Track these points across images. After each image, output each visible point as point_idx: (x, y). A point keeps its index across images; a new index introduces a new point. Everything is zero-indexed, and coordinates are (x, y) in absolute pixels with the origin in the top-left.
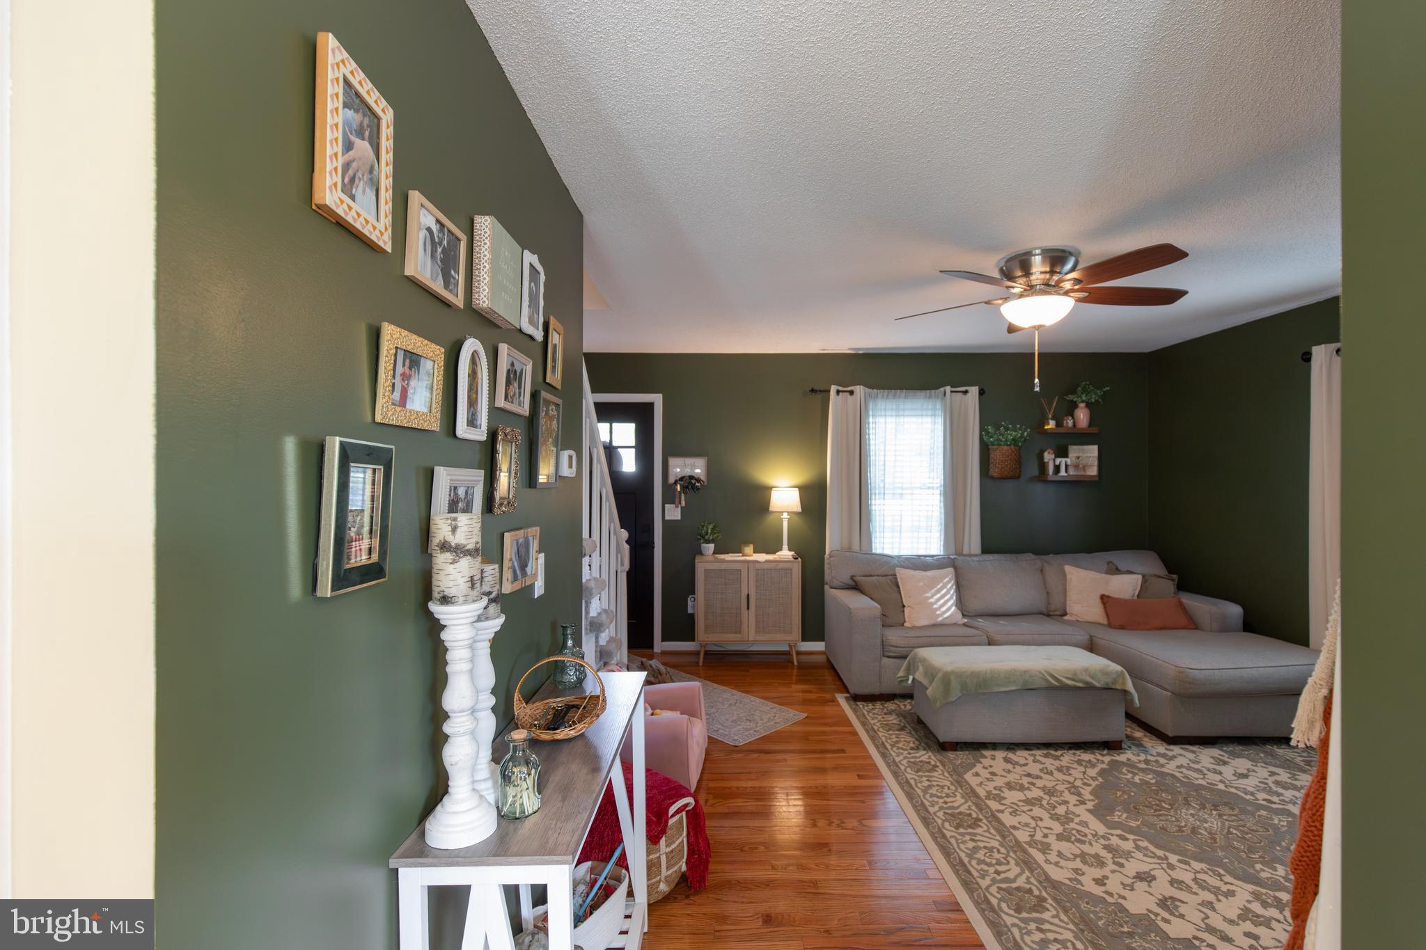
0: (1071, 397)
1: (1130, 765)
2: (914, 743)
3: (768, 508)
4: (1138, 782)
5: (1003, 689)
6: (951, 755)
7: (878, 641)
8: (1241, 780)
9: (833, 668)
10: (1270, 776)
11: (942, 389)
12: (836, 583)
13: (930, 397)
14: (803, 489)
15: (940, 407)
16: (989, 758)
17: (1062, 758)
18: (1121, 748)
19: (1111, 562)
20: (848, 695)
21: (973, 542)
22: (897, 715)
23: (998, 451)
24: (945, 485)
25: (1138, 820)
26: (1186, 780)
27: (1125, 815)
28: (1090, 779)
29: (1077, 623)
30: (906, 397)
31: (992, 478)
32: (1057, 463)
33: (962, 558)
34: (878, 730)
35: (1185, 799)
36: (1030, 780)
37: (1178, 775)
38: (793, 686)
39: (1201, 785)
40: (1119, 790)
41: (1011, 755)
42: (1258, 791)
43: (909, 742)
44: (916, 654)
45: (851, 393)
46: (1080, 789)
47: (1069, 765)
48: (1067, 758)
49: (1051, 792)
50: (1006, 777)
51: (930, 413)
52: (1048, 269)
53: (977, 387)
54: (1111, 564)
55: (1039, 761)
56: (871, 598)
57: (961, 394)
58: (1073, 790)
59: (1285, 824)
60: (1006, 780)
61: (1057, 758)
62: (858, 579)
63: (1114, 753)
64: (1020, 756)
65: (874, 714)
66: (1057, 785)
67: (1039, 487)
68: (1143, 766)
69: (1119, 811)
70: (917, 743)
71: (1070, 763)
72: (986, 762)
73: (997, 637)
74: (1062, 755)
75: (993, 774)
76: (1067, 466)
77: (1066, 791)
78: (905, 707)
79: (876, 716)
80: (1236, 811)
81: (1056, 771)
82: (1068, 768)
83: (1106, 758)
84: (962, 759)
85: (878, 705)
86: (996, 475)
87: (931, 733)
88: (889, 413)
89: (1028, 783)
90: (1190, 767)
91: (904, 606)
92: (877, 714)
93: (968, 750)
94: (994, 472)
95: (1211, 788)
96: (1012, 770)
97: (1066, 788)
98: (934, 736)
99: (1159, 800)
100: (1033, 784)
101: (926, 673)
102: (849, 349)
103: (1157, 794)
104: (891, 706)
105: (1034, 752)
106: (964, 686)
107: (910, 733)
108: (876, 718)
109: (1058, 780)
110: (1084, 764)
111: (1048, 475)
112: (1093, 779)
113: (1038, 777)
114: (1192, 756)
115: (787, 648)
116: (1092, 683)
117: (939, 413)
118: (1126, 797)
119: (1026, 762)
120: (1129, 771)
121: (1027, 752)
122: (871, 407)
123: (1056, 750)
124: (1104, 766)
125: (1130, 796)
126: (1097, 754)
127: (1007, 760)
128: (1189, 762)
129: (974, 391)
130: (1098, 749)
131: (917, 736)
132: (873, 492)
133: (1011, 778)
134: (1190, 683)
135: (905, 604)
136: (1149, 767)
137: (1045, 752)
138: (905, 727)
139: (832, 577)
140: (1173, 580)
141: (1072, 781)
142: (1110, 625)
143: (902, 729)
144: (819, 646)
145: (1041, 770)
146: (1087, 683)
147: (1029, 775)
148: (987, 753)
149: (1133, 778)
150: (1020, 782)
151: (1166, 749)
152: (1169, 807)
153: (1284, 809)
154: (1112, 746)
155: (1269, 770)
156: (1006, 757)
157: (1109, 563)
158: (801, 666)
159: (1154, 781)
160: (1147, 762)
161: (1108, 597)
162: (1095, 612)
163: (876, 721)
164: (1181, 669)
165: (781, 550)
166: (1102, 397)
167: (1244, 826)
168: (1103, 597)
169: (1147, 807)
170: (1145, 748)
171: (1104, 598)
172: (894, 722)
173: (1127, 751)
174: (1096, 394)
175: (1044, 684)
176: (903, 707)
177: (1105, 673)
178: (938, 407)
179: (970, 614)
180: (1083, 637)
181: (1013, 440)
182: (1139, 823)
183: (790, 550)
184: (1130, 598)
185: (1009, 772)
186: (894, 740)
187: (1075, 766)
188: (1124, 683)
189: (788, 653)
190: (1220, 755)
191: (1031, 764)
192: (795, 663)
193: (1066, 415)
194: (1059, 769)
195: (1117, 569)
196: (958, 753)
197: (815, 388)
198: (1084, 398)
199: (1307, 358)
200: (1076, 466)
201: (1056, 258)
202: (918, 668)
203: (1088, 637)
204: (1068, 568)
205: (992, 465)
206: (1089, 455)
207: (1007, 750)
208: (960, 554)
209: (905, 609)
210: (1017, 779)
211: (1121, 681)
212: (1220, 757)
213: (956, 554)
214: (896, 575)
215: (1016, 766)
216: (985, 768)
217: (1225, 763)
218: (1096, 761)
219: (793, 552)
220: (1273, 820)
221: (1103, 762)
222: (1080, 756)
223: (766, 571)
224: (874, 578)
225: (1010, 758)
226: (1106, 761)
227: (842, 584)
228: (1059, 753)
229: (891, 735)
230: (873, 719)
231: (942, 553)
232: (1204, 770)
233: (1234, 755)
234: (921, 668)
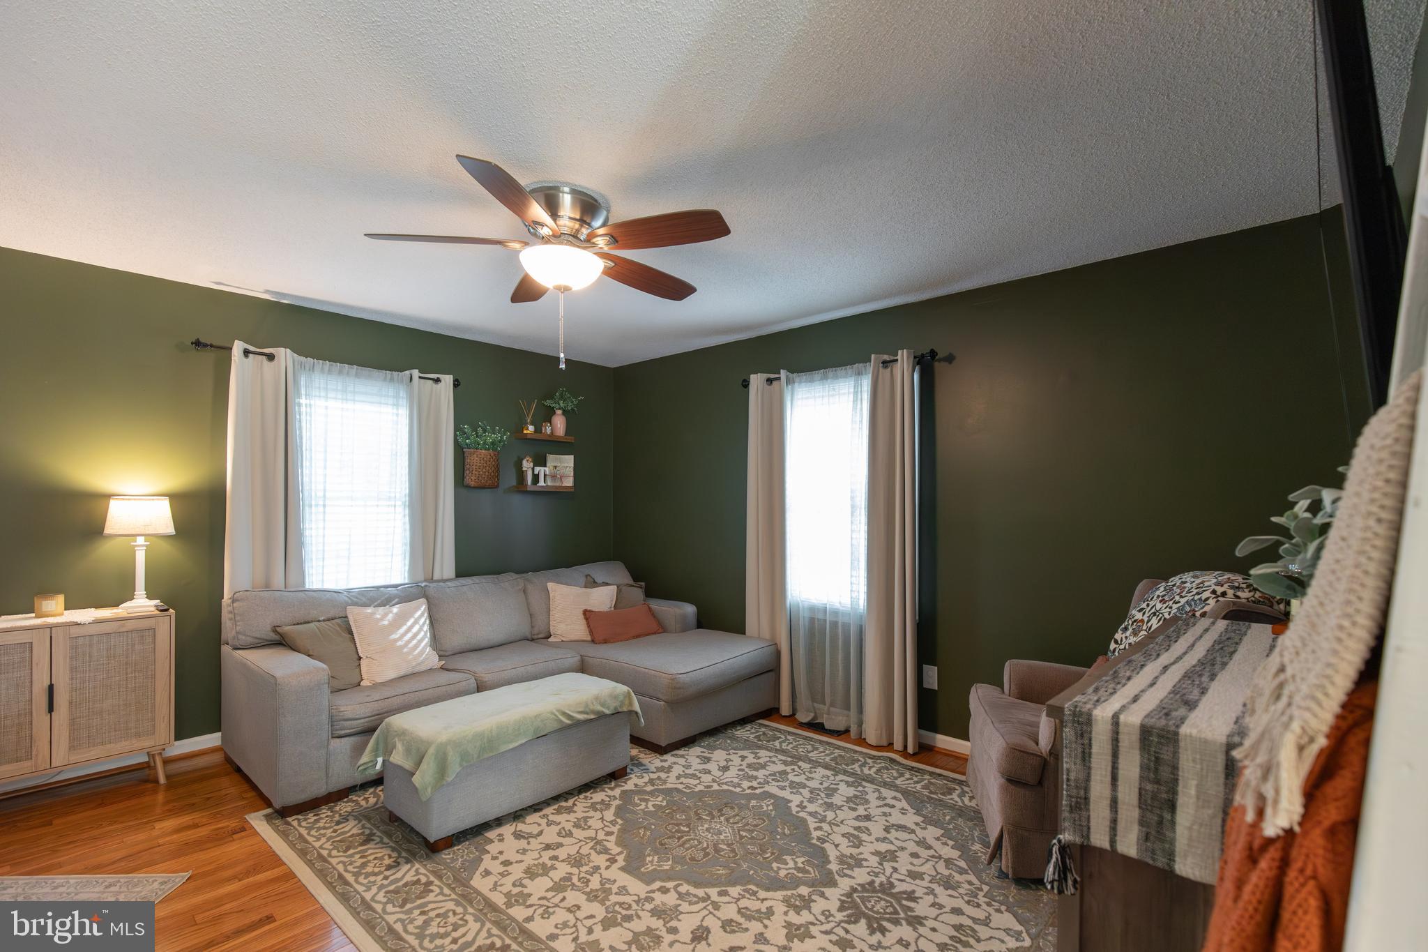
0: (548, 403)
1: (639, 791)
2: (390, 857)
3: (103, 533)
4: (652, 809)
5: (511, 746)
6: (446, 856)
7: (325, 717)
8: (725, 773)
9: (239, 770)
10: (742, 761)
11: (407, 372)
12: (243, 639)
13: (392, 380)
14: (178, 499)
15: (405, 396)
16: (496, 841)
17: (576, 808)
18: (626, 774)
19: (589, 575)
20: (269, 811)
21: (446, 565)
22: (356, 818)
23: (475, 456)
24: (410, 495)
25: (668, 860)
26: (688, 791)
27: (656, 858)
28: (611, 826)
29: (563, 644)
30: (357, 375)
31: (468, 487)
32: (536, 472)
33: (435, 584)
34: (330, 855)
35: (696, 813)
36: (551, 853)
37: (680, 787)
38: (158, 826)
39: (701, 791)
40: (640, 828)
41: (521, 826)
42: (741, 780)
43: (382, 858)
44: (388, 725)
45: (271, 357)
46: (605, 843)
47: (585, 815)
48: (581, 805)
49: (577, 861)
50: (522, 861)
51: (391, 401)
52: (578, 217)
53: (452, 376)
54: (588, 577)
55: (554, 823)
56: (309, 656)
57: (431, 382)
58: (598, 847)
59: (771, 808)
60: (523, 866)
61: (570, 810)
62: (286, 629)
63: (620, 782)
64: (532, 823)
65: (319, 829)
66: (580, 847)
67: (517, 499)
68: (649, 788)
69: (649, 855)
70: (395, 855)
71: (585, 812)
72: (493, 848)
73: (488, 678)
74: (574, 804)
75: (507, 863)
76: (545, 475)
77: (593, 852)
78: (367, 802)
79: (322, 832)
80: (736, 810)
81: (575, 829)
82: (585, 819)
83: (613, 793)
84: (462, 857)
85: (324, 811)
86: (472, 484)
87: (412, 830)
88: (331, 395)
89: (551, 859)
90: (686, 774)
91: (360, 658)
92: (324, 828)
93: (467, 840)
94: (471, 480)
95: (707, 793)
96: (527, 847)
97: (591, 849)
98: (418, 834)
99: (677, 825)
100: (555, 858)
101: (408, 751)
102: (267, 292)
103: (672, 818)
104: (344, 807)
105: (544, 812)
106: (464, 756)
107: (381, 842)
108: (324, 835)
109: (581, 841)
110: (598, 807)
111: (527, 485)
112: (613, 823)
113: (560, 845)
114: (682, 761)
115: (145, 759)
116: (603, 712)
117: (404, 402)
118: (649, 833)
119: (540, 829)
120: (641, 800)
121: (538, 814)
122: (303, 383)
123: (566, 800)
124: (618, 802)
125: (652, 831)
126: (606, 790)
127: (518, 835)
128: (683, 769)
129: (448, 380)
130: (606, 783)
131: (391, 844)
132: (307, 503)
133: (529, 859)
134: (680, 688)
135: (361, 655)
136: (656, 787)
137: (556, 807)
138: (372, 834)
139: (238, 633)
140: (641, 588)
141: (594, 836)
142: (593, 641)
143: (368, 840)
144: (211, 740)
145: (559, 834)
146: (598, 712)
147: (548, 847)
148: (491, 834)
149: (647, 807)
150: (541, 861)
151: (662, 761)
152: (688, 829)
153: (764, 791)
154: (617, 775)
155: (739, 755)
156: (516, 831)
157: (587, 576)
158: (174, 782)
159: (664, 803)
160: (651, 782)
161: (590, 611)
162: (579, 630)
163: (323, 840)
164: (674, 676)
165: (132, 598)
166: (577, 406)
167: (747, 824)
168: (585, 612)
169: (669, 838)
170: (645, 765)
171: (587, 613)
172: (355, 831)
173: (631, 776)
174: (572, 402)
175: (556, 726)
176: (363, 803)
177: (614, 697)
178: (401, 395)
179: (447, 654)
180: (574, 660)
181: (493, 443)
182: (670, 863)
183: (149, 597)
184: (608, 610)
185: (524, 851)
186: (357, 864)
187: (591, 813)
188: (631, 704)
189: (147, 766)
190: (702, 752)
191: (547, 830)
192: (162, 780)
193: (545, 422)
194: (577, 826)
195: (595, 582)
196: (456, 848)
197: (202, 340)
198: (562, 405)
199: (746, 384)
200: (554, 477)
201: (589, 206)
202: (394, 747)
203: (578, 658)
204: (551, 586)
205: (468, 472)
206: (565, 465)
207: (514, 820)
208: (431, 580)
209: (362, 662)
210: (536, 859)
211: (627, 702)
212: (702, 754)
213: (425, 580)
214: (347, 617)
215: (530, 840)
216: (494, 858)
217: (709, 759)
218: (608, 799)
219: (159, 601)
220: (761, 807)
221: (615, 798)
222: (591, 798)
223: (96, 638)
224: (312, 625)
225: (521, 831)
226: (618, 796)
227: (257, 641)
228: (570, 803)
229: (352, 856)
230: (318, 839)
231: (407, 581)
232: (697, 773)
233: (712, 748)
234: (399, 746)
